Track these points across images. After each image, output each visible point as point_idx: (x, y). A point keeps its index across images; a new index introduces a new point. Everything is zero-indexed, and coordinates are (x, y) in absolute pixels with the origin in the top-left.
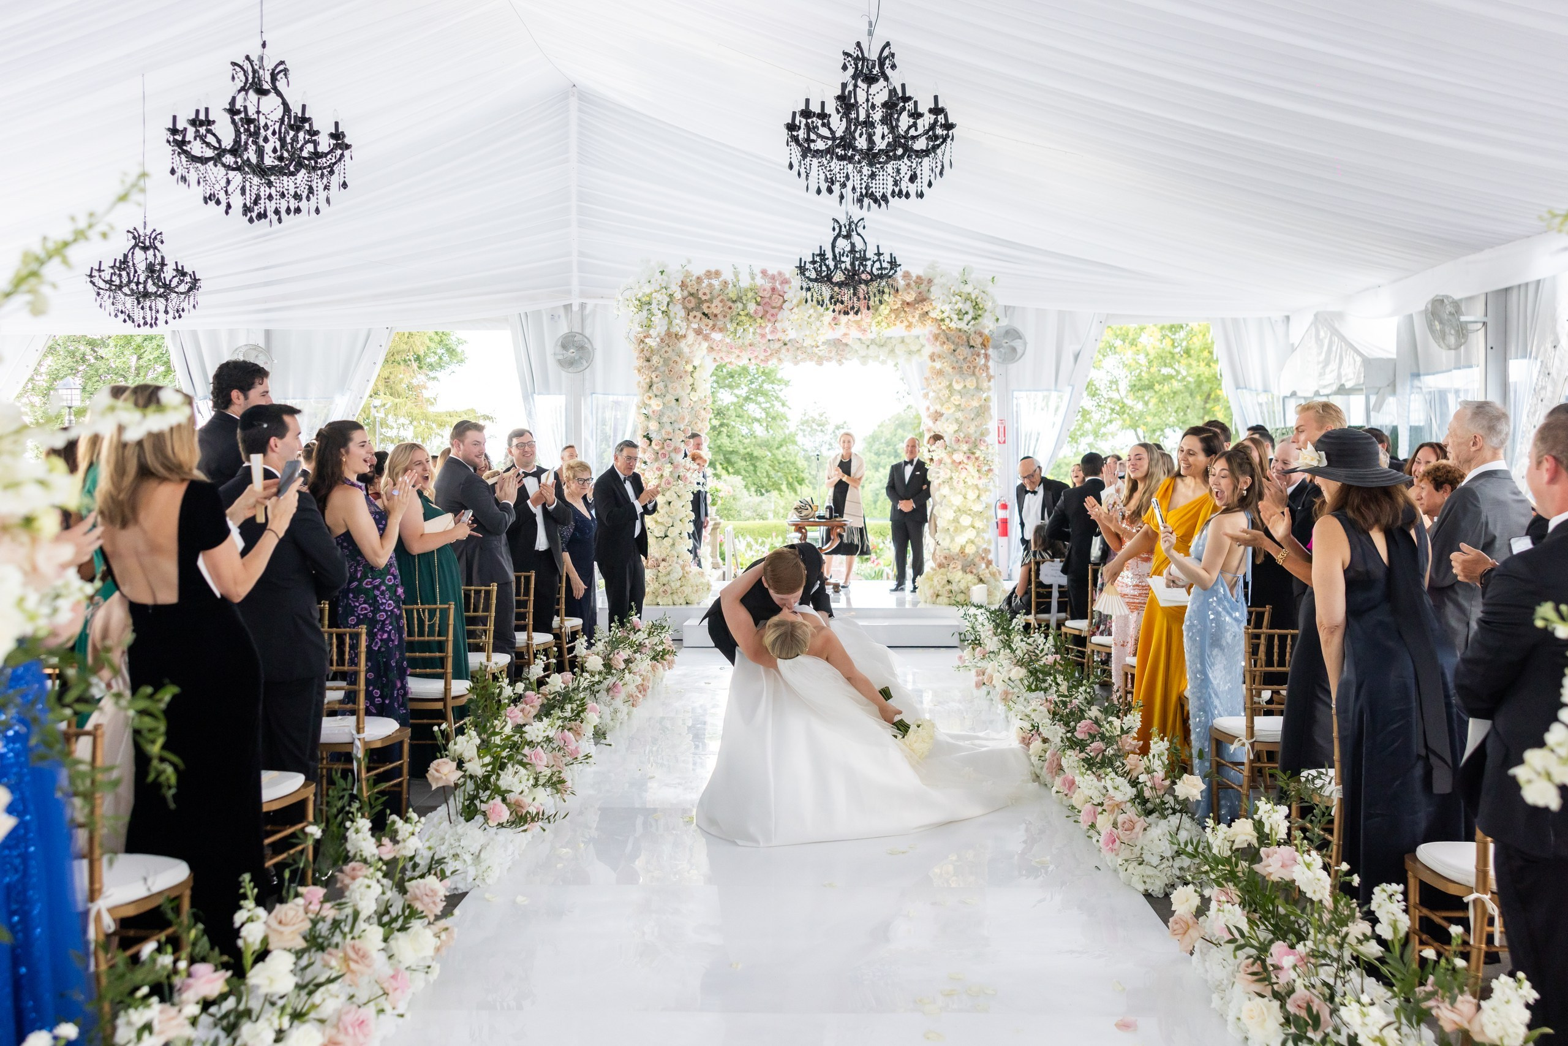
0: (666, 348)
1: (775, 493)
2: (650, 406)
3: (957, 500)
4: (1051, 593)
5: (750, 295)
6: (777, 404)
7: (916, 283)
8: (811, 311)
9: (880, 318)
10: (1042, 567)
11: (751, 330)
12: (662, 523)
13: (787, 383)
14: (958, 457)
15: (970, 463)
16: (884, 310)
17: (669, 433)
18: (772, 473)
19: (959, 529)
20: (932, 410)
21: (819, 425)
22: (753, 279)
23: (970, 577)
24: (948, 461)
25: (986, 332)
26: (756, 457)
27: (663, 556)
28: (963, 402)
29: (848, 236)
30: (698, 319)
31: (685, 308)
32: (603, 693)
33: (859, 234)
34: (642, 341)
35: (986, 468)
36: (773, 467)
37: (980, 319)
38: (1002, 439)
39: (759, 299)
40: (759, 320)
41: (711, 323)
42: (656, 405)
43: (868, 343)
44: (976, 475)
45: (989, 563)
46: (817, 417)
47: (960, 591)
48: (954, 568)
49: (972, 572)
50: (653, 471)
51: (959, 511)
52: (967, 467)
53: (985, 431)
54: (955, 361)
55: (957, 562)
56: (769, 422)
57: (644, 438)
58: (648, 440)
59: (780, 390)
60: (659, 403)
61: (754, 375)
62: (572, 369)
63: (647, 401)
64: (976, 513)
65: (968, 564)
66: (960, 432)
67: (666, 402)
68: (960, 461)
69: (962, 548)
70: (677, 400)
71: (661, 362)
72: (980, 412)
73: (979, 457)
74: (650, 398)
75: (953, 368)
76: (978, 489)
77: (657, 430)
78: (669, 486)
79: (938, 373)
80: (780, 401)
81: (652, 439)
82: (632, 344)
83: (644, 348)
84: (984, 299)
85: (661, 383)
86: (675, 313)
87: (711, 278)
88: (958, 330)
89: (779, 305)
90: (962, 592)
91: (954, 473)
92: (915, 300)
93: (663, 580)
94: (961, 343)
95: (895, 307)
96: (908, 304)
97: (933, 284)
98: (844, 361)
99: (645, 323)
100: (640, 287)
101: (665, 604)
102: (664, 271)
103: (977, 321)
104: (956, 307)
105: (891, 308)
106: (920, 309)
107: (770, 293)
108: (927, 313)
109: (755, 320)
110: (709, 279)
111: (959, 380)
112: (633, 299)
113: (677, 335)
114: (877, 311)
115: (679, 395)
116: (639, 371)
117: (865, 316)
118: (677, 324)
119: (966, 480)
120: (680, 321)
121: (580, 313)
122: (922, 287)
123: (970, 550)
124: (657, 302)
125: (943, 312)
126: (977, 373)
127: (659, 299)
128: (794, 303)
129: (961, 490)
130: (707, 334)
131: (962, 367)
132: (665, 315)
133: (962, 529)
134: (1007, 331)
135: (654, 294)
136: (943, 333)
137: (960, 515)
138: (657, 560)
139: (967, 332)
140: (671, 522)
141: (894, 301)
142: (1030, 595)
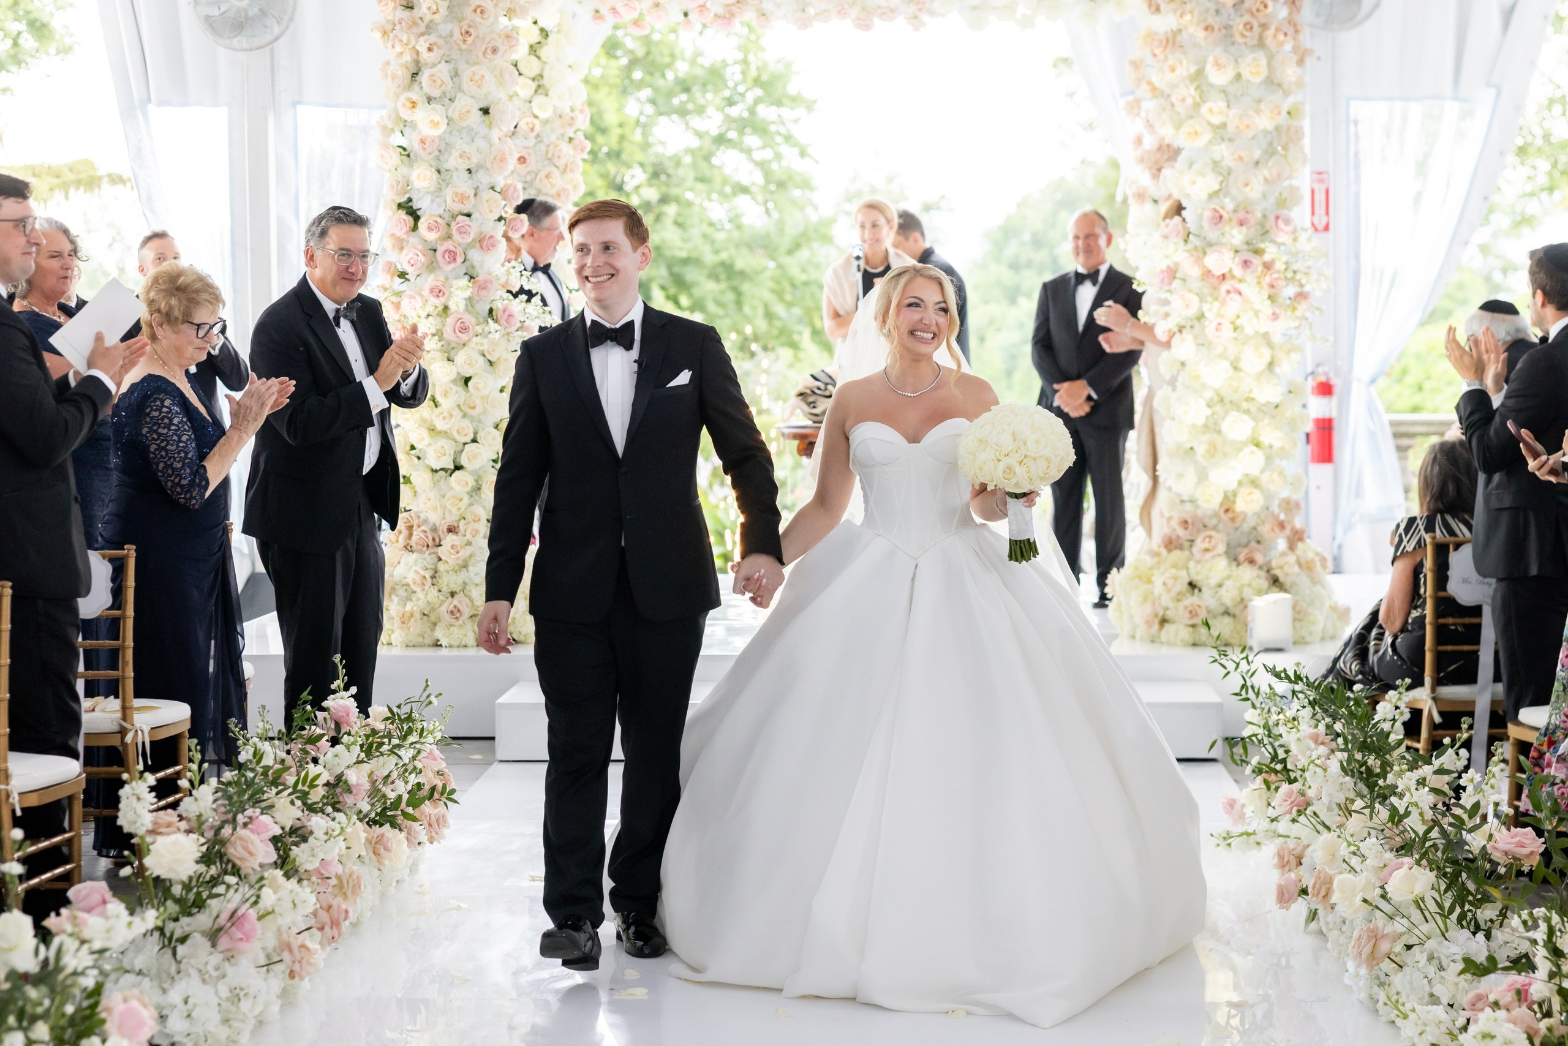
1: (786, 353)
2: (413, 125)
3: (1217, 376)
4: (1479, 627)
6: (789, 153)
10: (1453, 558)
12: (445, 434)
13: (810, 105)
14: (1220, 261)
15: (1250, 278)
17: (463, 198)
18: (779, 309)
19: (1220, 449)
20: (1149, 142)
23: (1247, 573)
24: (1192, 271)
26: (742, 274)
27: (451, 519)
28: (1232, 117)
32: (198, 941)
35: (1291, 291)
36: (779, 294)
38: (1321, 222)
42: (428, 122)
44: (1266, 308)
45: (1298, 536)
47: (1222, 609)
48: (1207, 550)
49: (1252, 562)
50: (422, 296)
51: (1221, 401)
52: (1242, 287)
53: (1284, 196)
54: (1212, 11)
55: (1213, 533)
56: (771, 192)
57: (395, 207)
58: (407, 213)
59: (796, 121)
60: (436, 118)
61: (736, 85)
62: (241, 41)
63: (405, 114)
64: (1264, 408)
65: (1244, 540)
66: (1225, 196)
67: (456, 116)
68: (1225, 270)
69: (1226, 497)
70: (486, 111)
71: (441, 10)
72: (1275, 144)
73: (1273, 262)
74: (414, 104)
75: (1206, 29)
76: (1270, 345)
77: (432, 189)
78: (464, 337)
79: (1168, 40)
80: (796, 144)
81: (419, 213)
85: (443, 66)
90: (1228, 612)
91: (1207, 302)
93: (450, 580)
98: (927, 18)
101: (456, 644)
111: (1223, 60)
115: (490, 98)
116: (385, 33)
119: (1238, 322)
123: (1249, 503)
126: (1269, 41)
129: (1226, 348)
131: (1231, 27)
133: (1227, 449)
137: (1222, 413)
138: (436, 530)
140: (471, 431)
142: (1420, 633)
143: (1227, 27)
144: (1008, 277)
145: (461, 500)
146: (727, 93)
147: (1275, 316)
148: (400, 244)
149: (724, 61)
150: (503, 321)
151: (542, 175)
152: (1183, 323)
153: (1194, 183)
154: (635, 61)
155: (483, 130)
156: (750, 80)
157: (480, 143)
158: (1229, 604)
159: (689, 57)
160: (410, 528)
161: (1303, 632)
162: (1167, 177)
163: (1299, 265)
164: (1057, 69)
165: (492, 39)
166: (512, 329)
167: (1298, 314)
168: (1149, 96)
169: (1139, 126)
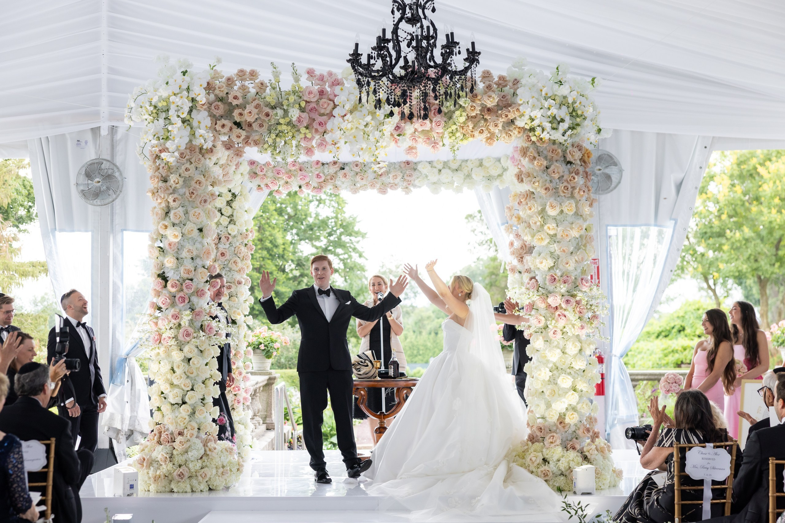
0: (187, 165)
2: (166, 237)
3: (554, 356)
4: (702, 491)
5: (292, 98)
6: (355, 256)
7: (498, 84)
8: (369, 118)
9: (454, 127)
10: (688, 454)
11: (294, 142)
12: (177, 386)
13: (364, 236)
14: (555, 300)
15: (570, 308)
16: (460, 117)
17: (189, 272)
19: (557, 393)
20: (517, 245)
22: (297, 80)
23: (572, 455)
24: (541, 305)
25: (586, 145)
27: (180, 429)
28: (559, 231)
30: (226, 130)
31: (212, 116)
34: (158, 157)
35: (590, 314)
37: (579, 129)
39: (303, 104)
40: (303, 130)
41: (244, 134)
42: (173, 235)
43: (440, 166)
44: (578, 323)
45: (596, 435)
46: (394, 269)
47: (560, 472)
48: (552, 443)
49: (574, 448)
50: (168, 319)
51: (556, 369)
52: (566, 313)
53: (585, 269)
54: (548, 181)
55: (555, 434)
56: (348, 272)
57: (156, 276)
58: (162, 279)
59: (358, 242)
60: (177, 233)
61: (333, 227)
62: (98, 201)
63: (162, 232)
64: (578, 372)
65: (569, 438)
66: (557, 269)
67: (186, 232)
68: (557, 305)
69: (560, 416)
70: (201, 230)
71: (180, 182)
72: (580, 244)
73: (580, 300)
74: (166, 227)
75: (546, 189)
76: (580, 341)
77: (174, 267)
78: (188, 339)
79: (527, 195)
80: (358, 252)
81: (168, 279)
82: (151, 163)
83: (160, 165)
84: (583, 104)
85: (180, 209)
86: (199, 122)
87: (245, 80)
88: (552, 142)
89: (328, 112)
90: (562, 474)
91: (549, 320)
92: (498, 105)
93: (179, 459)
94: (555, 157)
95: (474, 114)
96: (489, 110)
97: (519, 85)
98: (412, 188)
99: (161, 134)
100: (156, 90)
101: (182, 491)
102: (186, 71)
103: (575, 131)
104: (549, 113)
105: (467, 115)
106: (504, 117)
107: (318, 97)
108: (512, 122)
109: (298, 131)
110: (242, 80)
111: (554, 204)
112: (148, 105)
113: (201, 149)
114: (450, 118)
115: (203, 224)
116: (153, 193)
117: (434, 120)
118: (201, 136)
119: (565, 330)
120: (205, 132)
121: (109, 137)
122: (506, 89)
123: (572, 419)
124: (176, 108)
125: (532, 120)
126: (576, 195)
127: (179, 104)
128: (347, 109)
129: (558, 343)
130: (240, 149)
131: (558, 188)
132: (186, 124)
133: (560, 392)
134: (599, 156)
135: (172, 98)
136: (533, 146)
137: (557, 375)
138: (172, 434)
139: (563, 145)
140: (191, 384)
141: (472, 107)
143: (556, 188)
145: (185, 419)
146: (329, 230)
147: (582, 327)
148: (158, 294)
149: (328, 217)
150: (207, 331)
151: (232, 261)
152: (537, 330)
153: (542, 263)
154: (290, 217)
155: (199, 239)
156: (338, 225)
157: (198, 245)
158: (563, 470)
159: (314, 215)
160: (160, 433)
161: (600, 484)
162: (527, 261)
163: (593, 302)
164: (467, 220)
165: (204, 196)
166: (212, 335)
167: (593, 326)
168: (516, 223)
169: (512, 237)
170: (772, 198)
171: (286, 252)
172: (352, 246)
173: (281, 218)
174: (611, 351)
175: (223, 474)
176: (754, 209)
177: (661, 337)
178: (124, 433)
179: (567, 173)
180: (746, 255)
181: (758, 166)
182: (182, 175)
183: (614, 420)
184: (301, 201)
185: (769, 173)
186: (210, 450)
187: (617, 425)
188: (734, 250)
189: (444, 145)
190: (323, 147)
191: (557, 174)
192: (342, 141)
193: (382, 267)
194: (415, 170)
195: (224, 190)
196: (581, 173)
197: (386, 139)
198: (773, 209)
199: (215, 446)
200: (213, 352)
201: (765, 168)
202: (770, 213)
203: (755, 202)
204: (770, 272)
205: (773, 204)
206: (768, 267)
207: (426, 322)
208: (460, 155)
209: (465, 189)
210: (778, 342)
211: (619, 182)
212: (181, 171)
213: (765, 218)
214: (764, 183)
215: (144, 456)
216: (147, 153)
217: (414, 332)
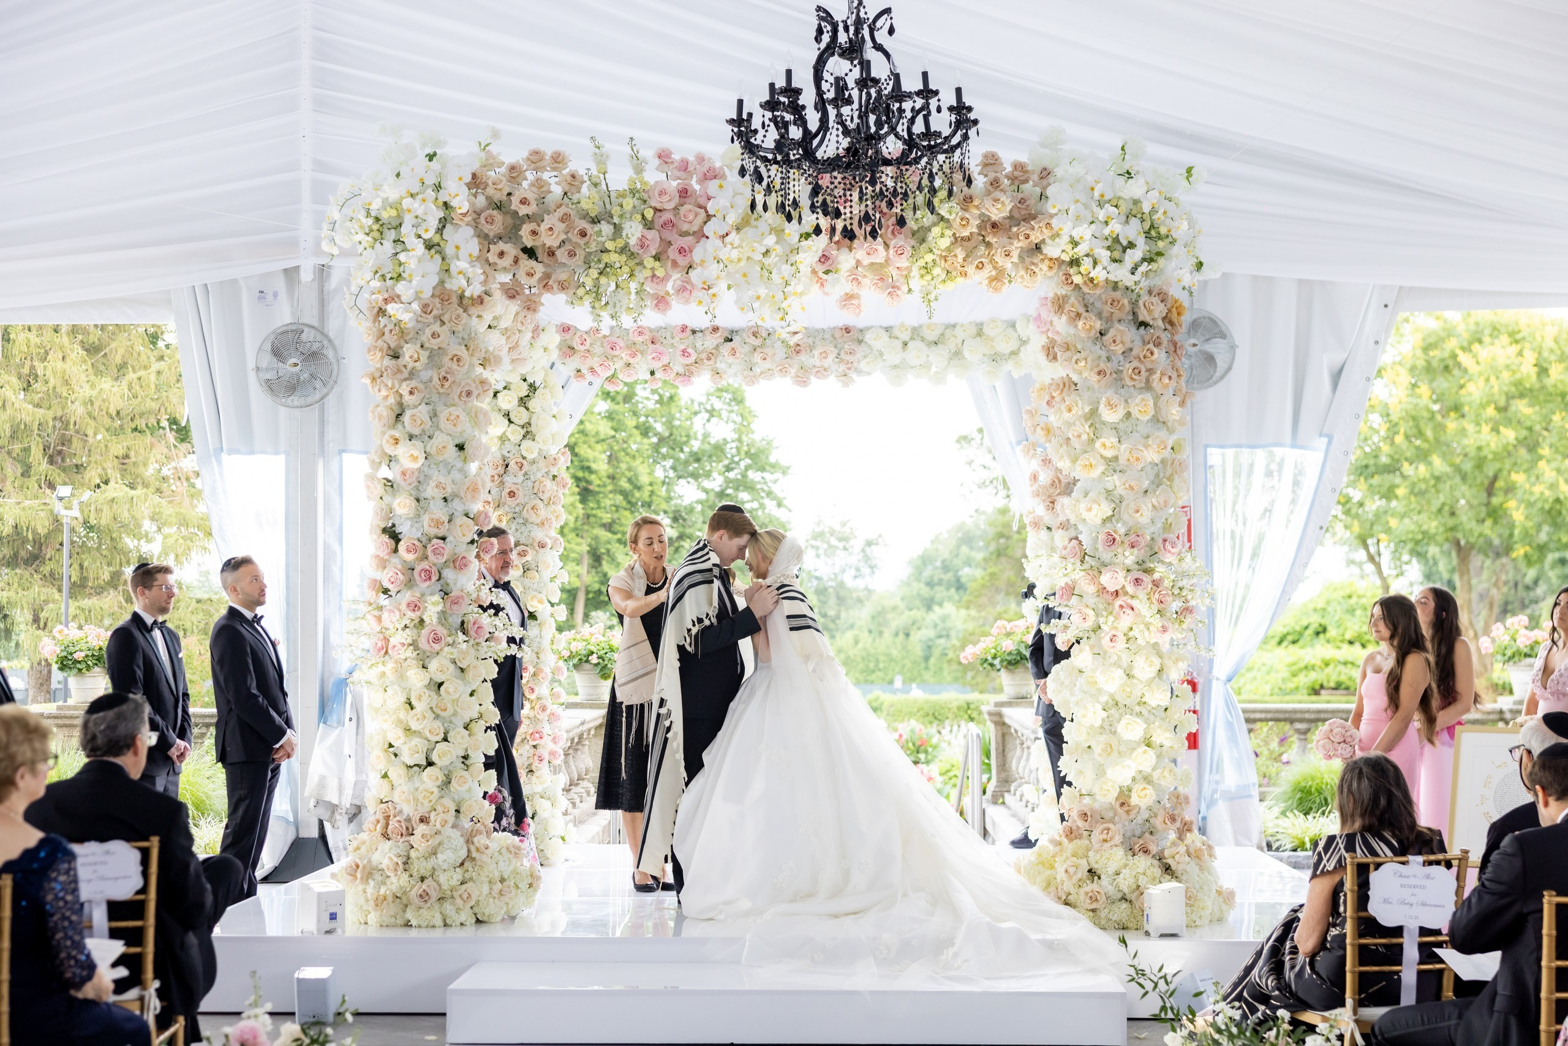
0: (436, 327)
2: (396, 459)
3: (1112, 682)
4: (1400, 947)
5: (629, 203)
6: (770, 505)
7: (1012, 178)
8: (770, 240)
9: (929, 258)
10: (1374, 877)
11: (633, 286)
12: (417, 733)
13: (785, 471)
14: (1114, 579)
15: (1142, 594)
16: (940, 239)
17: (438, 524)
19: (1117, 749)
20: (1046, 477)
21: (840, 540)
22: (639, 170)
23: (1143, 863)
24: (1088, 588)
25: (1175, 292)
27: (422, 811)
28: (1123, 451)
29: (853, 51)
30: (507, 261)
31: (481, 235)
33: (879, 48)
34: (381, 312)
35: (1176, 605)
37: (1161, 261)
39: (649, 213)
40: (649, 262)
41: (539, 269)
42: (409, 457)
43: (905, 336)
44: (1157, 622)
45: (1185, 828)
46: (837, 527)
47: (1120, 896)
48: (1105, 841)
49: (1146, 851)
50: (400, 610)
51: (1115, 705)
52: (1134, 603)
53: (1170, 521)
54: (1104, 358)
55: (1111, 826)
57: (380, 532)
58: (390, 537)
59: (775, 482)
60: (416, 453)
61: (733, 456)
62: (295, 400)
63: (390, 450)
64: (1154, 711)
65: (1138, 832)
66: (1117, 521)
67: (433, 451)
68: (1118, 588)
69: (1121, 792)
70: (461, 447)
71: (422, 359)
72: (1162, 475)
73: (1161, 579)
74: (397, 441)
75: (1099, 373)
76: (1160, 655)
77: (412, 515)
78: (437, 647)
79: (1064, 384)
80: (775, 498)
81: (400, 537)
82: (369, 324)
83: (385, 326)
84: (1170, 214)
85: (423, 407)
86: (457, 247)
87: (542, 169)
88: (1111, 285)
89: (695, 228)
90: (1124, 899)
91: (1102, 616)
92: (1011, 217)
93: (420, 866)
94: (1118, 314)
95: (966, 233)
96: (994, 225)
97: (1051, 179)
98: (854, 376)
99: (389, 268)
100: (378, 187)
101: (425, 924)
102: (435, 154)
103: (1154, 266)
104: (1107, 231)
105: (954, 234)
106: (1022, 238)
107: (676, 200)
108: (1038, 248)
109: (640, 263)
110: (537, 170)
111: (1114, 401)
112: (361, 216)
113: (461, 297)
114: (923, 241)
115: (465, 435)
116: (374, 379)
117: (892, 243)
118: (460, 273)
119: (1131, 634)
120: (467, 266)
121: (316, 284)
122: (1027, 187)
123: (1142, 798)
124: (415, 221)
125: (1075, 244)
126: (1155, 384)
127: (420, 212)
128: (731, 223)
129: (1119, 658)
130: (533, 298)
131: (1122, 371)
132: (433, 251)
133: (1122, 748)
134: (1194, 321)
135: (407, 202)
136: (1076, 293)
137: (1117, 716)
138: (408, 820)
139: (1133, 291)
140: (442, 730)
141: (962, 219)
142: (1341, 953)
143: (1118, 372)
144: (925, 591)
145: (432, 793)
146: (726, 462)
147: (1164, 629)
148: (383, 564)
149: (725, 440)
150: (472, 633)
152: (1081, 635)
153: (1090, 510)
154: (662, 440)
155: (459, 464)
156: (743, 453)
157: (456, 475)
158: (1126, 891)
159: (700, 437)
160: (387, 818)
161: (1194, 917)
162: (1063, 506)
163: (1185, 583)
164: (958, 446)
165: (467, 384)
166: (482, 640)
167: (1184, 626)
168: (1042, 440)
169: (1035, 465)
170: (1483, 406)
171: (654, 498)
172: (765, 488)
173: (646, 441)
174: (1210, 672)
175: (501, 893)
176: (1452, 425)
177: (1285, 644)
178: (344, 811)
179: (1138, 343)
180: (1436, 505)
181: (1459, 352)
182: (427, 345)
183: (1215, 791)
184: (680, 412)
185: (1478, 363)
186: (478, 850)
187: (1220, 802)
188: (1416, 495)
189: (910, 290)
190: (686, 294)
191: (1121, 346)
192: (723, 285)
193: (818, 524)
194: (860, 342)
195: (515, 379)
196: (1165, 343)
197: (803, 279)
198: (1484, 425)
199: (488, 842)
200: (483, 672)
201: (1471, 355)
202: (1479, 432)
203: (1452, 414)
204: (1476, 534)
205: (1484, 416)
206: (1473, 524)
207: (890, 616)
208: (942, 316)
209: (951, 377)
210: (1504, 655)
211: (1230, 368)
212: (424, 338)
213: (1470, 443)
214: (1469, 380)
215: (358, 861)
216: (363, 305)
217: (870, 632)
